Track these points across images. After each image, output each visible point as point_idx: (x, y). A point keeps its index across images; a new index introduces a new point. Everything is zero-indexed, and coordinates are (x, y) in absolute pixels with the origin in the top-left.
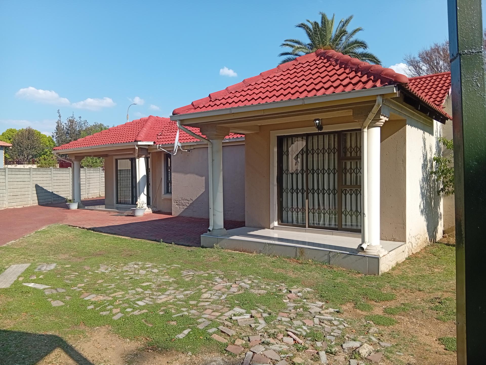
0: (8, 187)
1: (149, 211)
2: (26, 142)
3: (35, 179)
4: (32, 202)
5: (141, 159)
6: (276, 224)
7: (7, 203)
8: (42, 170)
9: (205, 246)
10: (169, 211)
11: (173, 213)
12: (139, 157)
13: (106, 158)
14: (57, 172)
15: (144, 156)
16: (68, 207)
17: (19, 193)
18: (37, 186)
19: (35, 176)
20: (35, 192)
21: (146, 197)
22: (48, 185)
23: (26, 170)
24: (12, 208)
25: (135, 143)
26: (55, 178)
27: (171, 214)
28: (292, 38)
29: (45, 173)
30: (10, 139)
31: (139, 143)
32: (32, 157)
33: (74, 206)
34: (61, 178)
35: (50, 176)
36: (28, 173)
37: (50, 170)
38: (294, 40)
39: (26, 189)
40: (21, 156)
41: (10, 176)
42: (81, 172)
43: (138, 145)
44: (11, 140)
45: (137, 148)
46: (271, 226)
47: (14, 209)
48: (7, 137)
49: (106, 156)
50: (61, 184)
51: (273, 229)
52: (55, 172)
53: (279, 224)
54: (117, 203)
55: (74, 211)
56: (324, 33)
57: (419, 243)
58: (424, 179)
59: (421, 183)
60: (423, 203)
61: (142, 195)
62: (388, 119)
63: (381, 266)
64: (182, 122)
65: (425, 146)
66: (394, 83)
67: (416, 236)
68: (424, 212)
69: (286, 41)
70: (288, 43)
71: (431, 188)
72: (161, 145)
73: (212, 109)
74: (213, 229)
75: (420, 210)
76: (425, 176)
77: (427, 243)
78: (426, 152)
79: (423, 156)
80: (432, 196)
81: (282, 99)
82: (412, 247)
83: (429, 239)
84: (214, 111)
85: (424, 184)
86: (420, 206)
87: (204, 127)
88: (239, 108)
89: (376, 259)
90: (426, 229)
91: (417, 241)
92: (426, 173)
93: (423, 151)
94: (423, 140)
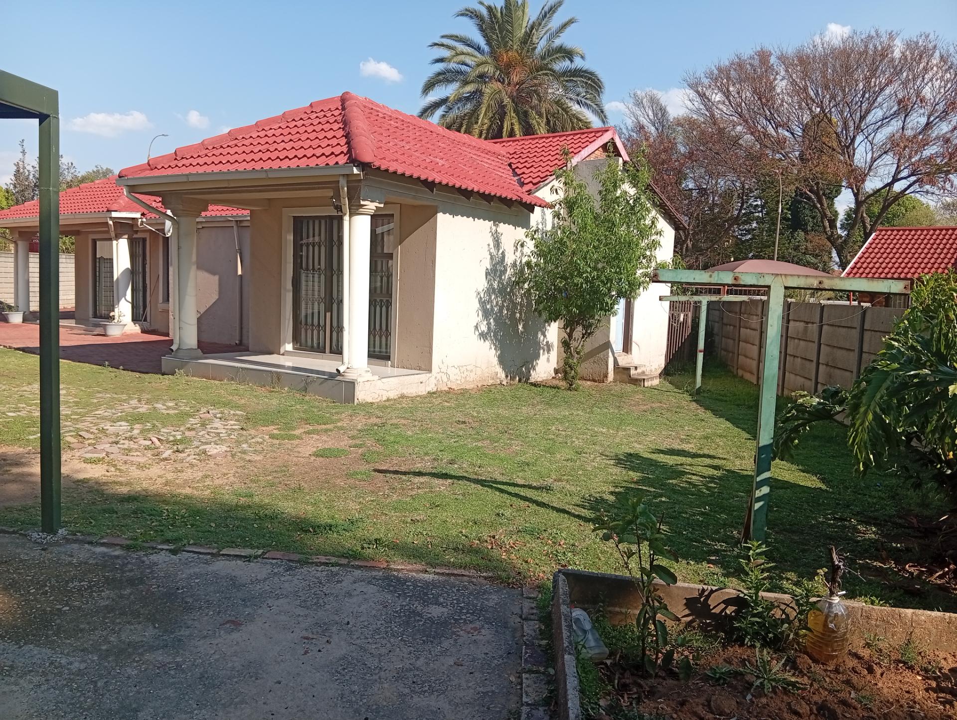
1: (135, 329)
5: (121, 240)
6: (289, 347)
9: (166, 372)
10: (164, 331)
12: (117, 237)
13: (77, 237)
15: (126, 236)
16: (6, 320)
21: (130, 305)
25: (108, 214)
27: (168, 335)
28: (454, 33)
31: (114, 214)
33: (17, 318)
38: (457, 37)
42: (31, 260)
43: (111, 218)
45: (111, 223)
46: (282, 351)
49: (77, 233)
51: (283, 355)
53: (294, 348)
54: (95, 316)
55: (16, 326)
56: (509, 27)
57: (472, 377)
58: (494, 289)
59: (482, 296)
60: (489, 324)
61: (123, 302)
62: (382, 206)
63: (358, 393)
64: (132, 189)
65: (497, 243)
66: (353, 161)
67: (462, 366)
68: (491, 337)
69: (443, 37)
70: (446, 41)
71: (515, 305)
72: (144, 220)
73: (170, 172)
74: (179, 349)
75: (477, 333)
76: (496, 287)
77: (498, 380)
78: (503, 253)
79: (492, 258)
80: (518, 315)
81: (249, 167)
82: (449, 379)
83: (503, 376)
84: (168, 176)
85: (493, 297)
86: (476, 327)
87: (167, 197)
88: (198, 174)
89: (352, 384)
90: (495, 360)
91: (466, 373)
92: (499, 282)
93: (491, 251)
94: (492, 235)
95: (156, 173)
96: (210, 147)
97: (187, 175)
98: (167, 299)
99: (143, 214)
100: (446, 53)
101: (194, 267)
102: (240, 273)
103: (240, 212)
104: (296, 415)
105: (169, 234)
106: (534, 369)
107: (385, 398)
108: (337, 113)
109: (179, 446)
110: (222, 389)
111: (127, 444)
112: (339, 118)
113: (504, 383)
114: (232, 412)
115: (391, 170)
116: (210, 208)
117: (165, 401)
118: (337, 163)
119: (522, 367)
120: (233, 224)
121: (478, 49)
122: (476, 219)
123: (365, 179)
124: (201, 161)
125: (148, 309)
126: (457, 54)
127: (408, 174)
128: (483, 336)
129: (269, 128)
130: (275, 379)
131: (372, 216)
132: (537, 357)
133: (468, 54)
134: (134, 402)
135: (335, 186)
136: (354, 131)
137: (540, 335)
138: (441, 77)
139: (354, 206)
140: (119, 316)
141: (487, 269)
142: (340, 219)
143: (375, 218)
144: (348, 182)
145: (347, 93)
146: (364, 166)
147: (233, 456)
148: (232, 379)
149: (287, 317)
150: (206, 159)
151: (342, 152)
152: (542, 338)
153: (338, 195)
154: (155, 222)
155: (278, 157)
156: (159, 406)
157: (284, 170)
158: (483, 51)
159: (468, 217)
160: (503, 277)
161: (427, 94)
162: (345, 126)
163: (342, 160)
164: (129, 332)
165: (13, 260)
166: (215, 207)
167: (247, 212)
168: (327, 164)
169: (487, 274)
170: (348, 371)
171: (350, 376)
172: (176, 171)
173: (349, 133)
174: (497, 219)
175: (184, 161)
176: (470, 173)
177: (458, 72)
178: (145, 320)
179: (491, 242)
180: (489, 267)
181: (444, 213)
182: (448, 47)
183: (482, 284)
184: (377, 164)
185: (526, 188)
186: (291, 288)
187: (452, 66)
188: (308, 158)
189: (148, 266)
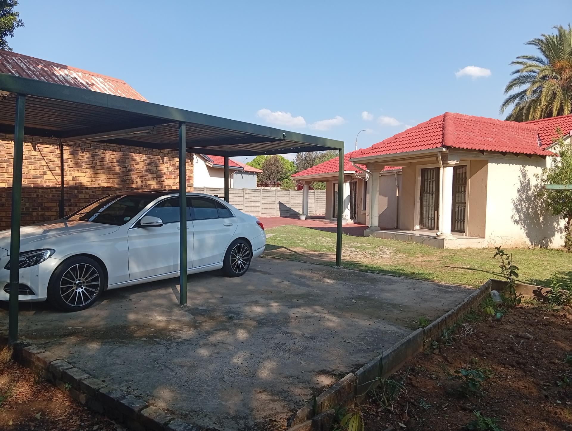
0: (262, 202)
1: (351, 222)
2: (272, 168)
3: (279, 198)
4: (276, 214)
5: (347, 183)
6: (418, 227)
7: (261, 214)
8: (283, 191)
9: (366, 236)
10: (363, 222)
11: (366, 224)
12: (345, 182)
13: (327, 182)
14: (294, 193)
15: (349, 181)
16: (299, 218)
17: (268, 207)
18: (280, 203)
19: (279, 195)
20: (278, 207)
21: (349, 212)
22: (287, 202)
23: (273, 191)
24: (264, 217)
26: (293, 198)
28: (525, 54)
29: (285, 193)
30: (259, 164)
31: (345, 172)
32: (277, 181)
33: (303, 218)
34: (296, 198)
35: (289, 196)
36: (275, 193)
37: (289, 191)
38: (527, 56)
39: (273, 205)
40: (268, 180)
41: (263, 195)
43: (344, 174)
44: (261, 166)
45: (343, 176)
46: (415, 229)
47: (265, 218)
48: (257, 163)
50: (297, 202)
51: (415, 231)
52: (292, 193)
53: (420, 228)
54: (334, 217)
55: (303, 221)
56: (561, 47)
57: (509, 243)
58: (523, 199)
59: (516, 202)
60: (520, 216)
61: (347, 209)
62: (458, 162)
63: (446, 244)
64: (355, 162)
65: (525, 175)
66: (444, 146)
67: (503, 237)
68: (521, 222)
69: (518, 58)
70: (520, 60)
71: (537, 207)
72: (357, 174)
73: (370, 155)
74: (371, 226)
75: (512, 220)
76: (524, 197)
77: (527, 246)
78: (529, 180)
79: (521, 183)
80: (539, 212)
81: (401, 151)
82: (495, 242)
83: (530, 244)
84: (369, 157)
85: (522, 202)
86: (512, 217)
87: (368, 165)
88: (381, 155)
89: (443, 240)
90: (524, 235)
91: (505, 241)
92: (526, 195)
93: (521, 179)
94: (521, 171)
95: (365, 156)
96: (386, 143)
97: (377, 156)
98: (365, 208)
99: (356, 171)
100: (520, 67)
101: (378, 193)
102: (397, 195)
103: (398, 168)
104: (418, 251)
105: (367, 180)
106: (551, 242)
107: (459, 248)
108: (440, 123)
109: (373, 255)
110: (388, 242)
111: (355, 253)
112: (441, 125)
113: (531, 248)
114: (392, 248)
115: (461, 147)
116: (385, 167)
117: (367, 244)
118: (437, 147)
119: (543, 240)
120: (395, 173)
121: (541, 62)
122: (511, 165)
123: (449, 152)
124: (382, 149)
125: (356, 215)
126: (527, 67)
127: (469, 148)
128: (516, 222)
129: (411, 132)
130: (410, 238)
131: (453, 167)
132: (554, 235)
133: (534, 66)
134: (356, 243)
135: (436, 156)
136: (447, 132)
137: (555, 223)
138: (517, 81)
139: (445, 163)
140: (345, 216)
141: (519, 189)
142: (438, 169)
143: (455, 168)
144: (441, 154)
145: (447, 113)
146: (448, 147)
147: (391, 259)
148: (392, 239)
149: (417, 214)
150: (384, 149)
151: (440, 142)
152: (556, 225)
153: (437, 160)
154: (361, 174)
155: (413, 146)
156: (364, 245)
157: (416, 151)
158: (544, 62)
159: (506, 164)
160: (529, 193)
161: (507, 93)
162: (443, 129)
163: (439, 145)
164: (349, 223)
165: (302, 193)
166: (387, 167)
167: (401, 168)
168: (433, 148)
169: (519, 191)
170: (441, 235)
171: (442, 237)
172: (373, 155)
173: (444, 133)
174: (524, 164)
175: (376, 150)
176: (507, 143)
177: (528, 77)
178: (355, 219)
179: (520, 174)
180: (520, 188)
181: (492, 163)
182: (522, 63)
183: (516, 196)
184: (454, 146)
185: (543, 147)
186: (419, 201)
187: (524, 74)
188: (426, 145)
189: (357, 194)
